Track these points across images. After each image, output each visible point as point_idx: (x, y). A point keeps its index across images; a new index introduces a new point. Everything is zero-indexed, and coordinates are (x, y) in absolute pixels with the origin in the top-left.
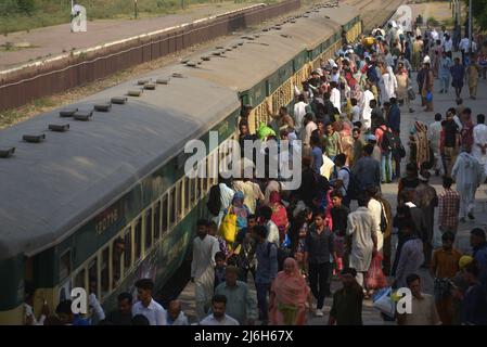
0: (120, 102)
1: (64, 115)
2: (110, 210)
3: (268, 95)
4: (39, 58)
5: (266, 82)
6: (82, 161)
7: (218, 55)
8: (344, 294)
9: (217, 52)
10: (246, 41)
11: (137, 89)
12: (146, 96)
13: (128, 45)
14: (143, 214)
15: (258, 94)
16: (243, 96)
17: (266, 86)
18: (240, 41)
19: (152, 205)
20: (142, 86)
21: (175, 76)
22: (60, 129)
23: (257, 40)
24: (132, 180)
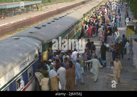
1: (54, 19)
4: (52, 9)
5: (88, 12)
7: (80, 8)
11: (66, 14)
12: (68, 15)
17: (88, 13)
18: (84, 6)
19: (70, 32)
21: (73, 12)
22: (53, 21)
23: (86, 5)
24: (67, 28)
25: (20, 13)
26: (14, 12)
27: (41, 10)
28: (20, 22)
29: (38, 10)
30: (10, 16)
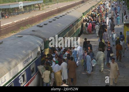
0: (64, 15)
1: (55, 18)
2: (62, 32)
4: (53, 9)
6: (59, 24)
7: (79, 7)
11: (66, 13)
12: (68, 14)
13: (66, 6)
14: (68, 33)
16: (83, 14)
17: (87, 12)
18: (83, 5)
19: (71, 30)
21: (72, 11)
22: (54, 20)
23: (85, 5)
24: (67, 26)
25: (23, 13)
26: (17, 11)
27: (43, 10)
28: (23, 21)
29: (39, 10)
30: (14, 15)
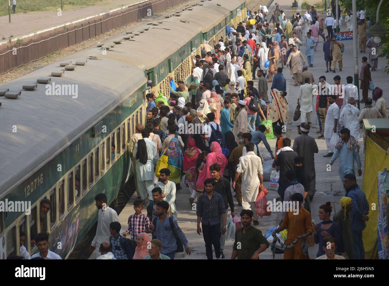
0: (44, 82)
2: (36, 175)
3: (170, 72)
5: (169, 61)
7: (128, 39)
8: (244, 232)
9: (127, 37)
10: (152, 26)
11: (59, 70)
13: (56, 32)
14: (66, 177)
15: (162, 71)
16: (149, 73)
17: (169, 63)
18: (146, 27)
20: (64, 68)
21: (91, 58)
23: (160, 26)
